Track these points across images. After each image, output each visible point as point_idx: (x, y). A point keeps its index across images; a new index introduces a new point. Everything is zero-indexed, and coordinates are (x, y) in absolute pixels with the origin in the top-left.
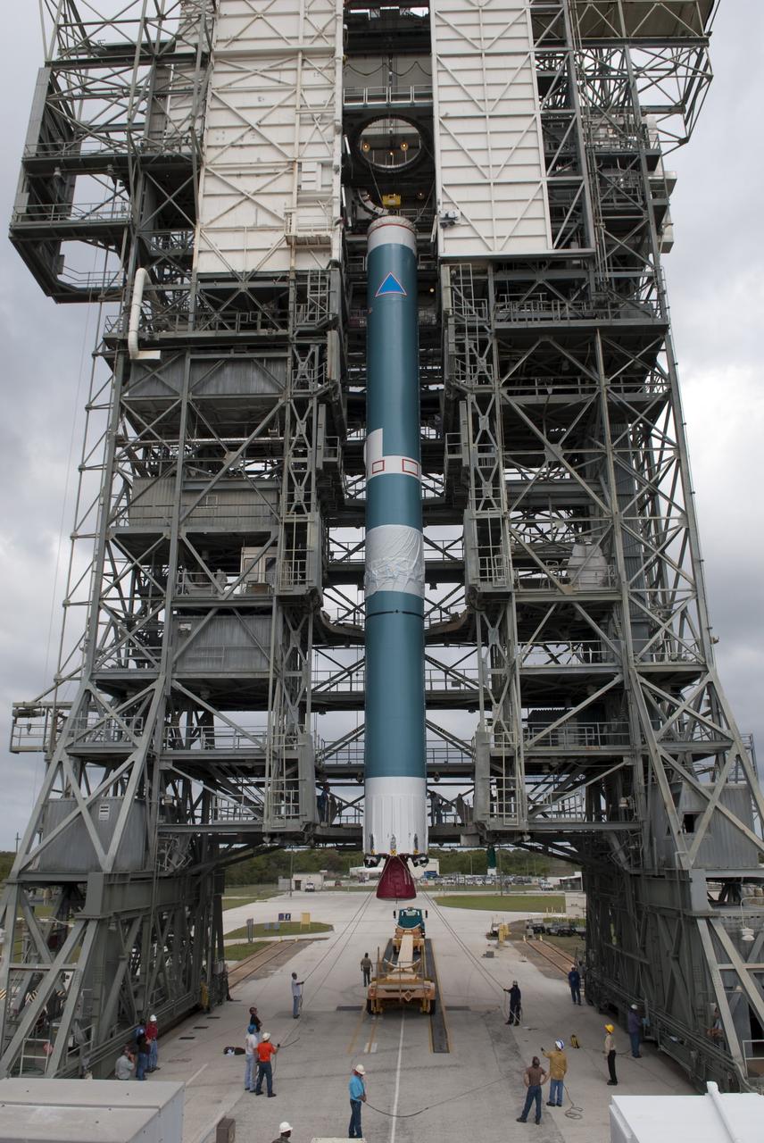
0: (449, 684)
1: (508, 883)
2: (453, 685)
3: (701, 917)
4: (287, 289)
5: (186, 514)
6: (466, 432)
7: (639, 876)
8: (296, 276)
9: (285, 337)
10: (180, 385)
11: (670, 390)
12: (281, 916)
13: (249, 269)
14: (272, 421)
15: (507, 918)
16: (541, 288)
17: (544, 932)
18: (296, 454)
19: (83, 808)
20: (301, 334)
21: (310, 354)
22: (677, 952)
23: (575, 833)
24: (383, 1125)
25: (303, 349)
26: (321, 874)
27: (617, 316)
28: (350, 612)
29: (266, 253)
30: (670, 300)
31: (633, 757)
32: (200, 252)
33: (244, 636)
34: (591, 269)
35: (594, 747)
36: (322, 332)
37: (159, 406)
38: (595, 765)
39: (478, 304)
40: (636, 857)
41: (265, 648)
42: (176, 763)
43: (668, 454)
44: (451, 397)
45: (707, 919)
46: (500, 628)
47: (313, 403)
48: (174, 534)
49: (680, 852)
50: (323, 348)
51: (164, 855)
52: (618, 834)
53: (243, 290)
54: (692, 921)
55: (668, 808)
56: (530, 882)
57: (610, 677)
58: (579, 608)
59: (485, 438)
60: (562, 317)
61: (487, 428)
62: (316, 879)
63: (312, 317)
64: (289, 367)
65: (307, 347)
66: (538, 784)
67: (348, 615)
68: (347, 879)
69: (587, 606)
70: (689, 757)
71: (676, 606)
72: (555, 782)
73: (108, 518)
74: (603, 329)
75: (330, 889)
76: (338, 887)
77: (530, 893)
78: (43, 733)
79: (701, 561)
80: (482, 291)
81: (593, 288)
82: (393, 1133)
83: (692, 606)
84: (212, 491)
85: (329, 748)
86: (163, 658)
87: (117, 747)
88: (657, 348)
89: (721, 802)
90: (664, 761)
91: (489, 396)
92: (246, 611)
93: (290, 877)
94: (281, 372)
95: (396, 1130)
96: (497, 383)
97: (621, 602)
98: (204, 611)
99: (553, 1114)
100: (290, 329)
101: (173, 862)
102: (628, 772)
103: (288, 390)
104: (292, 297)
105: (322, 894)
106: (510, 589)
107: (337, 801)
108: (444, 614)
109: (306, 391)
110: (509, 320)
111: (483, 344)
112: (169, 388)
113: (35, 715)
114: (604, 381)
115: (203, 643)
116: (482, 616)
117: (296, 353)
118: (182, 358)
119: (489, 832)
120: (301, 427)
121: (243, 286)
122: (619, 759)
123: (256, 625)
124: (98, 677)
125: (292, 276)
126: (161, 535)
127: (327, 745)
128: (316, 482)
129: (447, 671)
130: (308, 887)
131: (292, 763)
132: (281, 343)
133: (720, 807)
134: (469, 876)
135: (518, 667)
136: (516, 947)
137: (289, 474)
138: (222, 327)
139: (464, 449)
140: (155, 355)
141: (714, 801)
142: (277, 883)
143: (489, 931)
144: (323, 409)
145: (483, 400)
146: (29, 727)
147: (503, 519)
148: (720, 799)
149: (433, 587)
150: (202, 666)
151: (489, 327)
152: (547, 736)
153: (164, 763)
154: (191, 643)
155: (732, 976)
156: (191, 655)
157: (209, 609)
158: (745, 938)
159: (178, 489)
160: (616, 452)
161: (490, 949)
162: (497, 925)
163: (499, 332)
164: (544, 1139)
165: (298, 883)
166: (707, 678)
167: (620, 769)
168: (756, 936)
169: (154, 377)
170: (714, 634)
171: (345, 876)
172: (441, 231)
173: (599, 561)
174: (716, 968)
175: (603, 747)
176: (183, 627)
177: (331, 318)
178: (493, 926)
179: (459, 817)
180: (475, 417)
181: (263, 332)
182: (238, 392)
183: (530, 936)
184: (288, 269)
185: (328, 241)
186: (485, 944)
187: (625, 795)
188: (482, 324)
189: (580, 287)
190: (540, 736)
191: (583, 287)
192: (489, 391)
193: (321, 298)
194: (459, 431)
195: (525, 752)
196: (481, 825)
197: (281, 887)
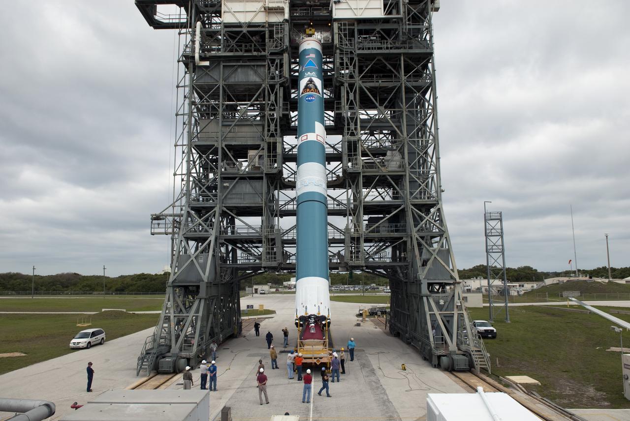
0: (335, 205)
1: (367, 290)
2: (337, 206)
3: (425, 296)
4: (265, 31)
5: (224, 136)
6: (344, 100)
7: (407, 282)
8: (269, 25)
9: (265, 56)
10: (219, 78)
11: (432, 82)
12: (248, 306)
13: (247, 21)
14: (260, 94)
15: (367, 307)
16: (379, 33)
17: (386, 314)
18: (271, 110)
19: (193, 258)
20: (272, 54)
21: (275, 63)
22: (418, 309)
23: (385, 266)
24: (306, 408)
25: (273, 61)
26: (269, 285)
27: (411, 48)
28: (292, 174)
29: (254, 13)
30: (434, 40)
31: (407, 237)
32: (224, 12)
33: (251, 188)
34: (401, 24)
35: (392, 233)
36: (281, 53)
37: (210, 87)
38: (393, 240)
39: (350, 40)
40: (406, 275)
41: (260, 194)
42: (225, 240)
43: (430, 111)
44: (338, 84)
45: (427, 297)
46: (356, 186)
47: (277, 86)
48: (220, 145)
49: (420, 273)
50: (281, 60)
51: (222, 275)
52: (400, 267)
53: (245, 32)
54: (421, 298)
55: (417, 258)
56: (378, 289)
57: (399, 206)
58: (388, 177)
59: (352, 103)
60: (387, 48)
61: (353, 99)
62: (266, 288)
63: (276, 47)
64: (267, 69)
65: (274, 60)
66: (371, 247)
67: (292, 175)
68: (281, 288)
69: (392, 177)
70: (429, 238)
71: (430, 176)
72: (378, 246)
73: (190, 138)
74: (404, 54)
75: (273, 293)
76: (277, 292)
77: (378, 294)
78: (164, 227)
79: (439, 158)
80: (352, 34)
81: (401, 34)
82: (311, 412)
83: (435, 176)
84: (235, 125)
85: (285, 232)
86: (218, 198)
87: (203, 234)
88: (428, 62)
89: (438, 255)
90: (417, 239)
91: (354, 83)
92: (251, 178)
93: (252, 287)
94: (263, 71)
95: (313, 411)
96: (357, 78)
97: (405, 175)
98: (234, 178)
99: (393, 402)
100: (267, 51)
101: (226, 278)
102: (405, 243)
103: (267, 80)
104: (267, 36)
105: (269, 295)
106: (360, 170)
107: (288, 253)
108: (334, 175)
109: (274, 81)
110: (363, 49)
111: (352, 59)
112: (214, 79)
113: (160, 219)
114: (403, 78)
115: (234, 192)
116: (349, 181)
117: (269, 62)
118: (219, 64)
119: (349, 266)
120: (273, 97)
121: (245, 30)
122: (402, 238)
123: (257, 184)
124: (191, 205)
125: (267, 26)
126: (214, 145)
127: (284, 231)
128: (280, 122)
129: (334, 199)
130: (261, 292)
131: (273, 240)
132: (263, 58)
133: (436, 257)
134: (346, 286)
135: (362, 202)
136: (372, 321)
137: (268, 119)
138: (237, 51)
139: (343, 108)
140: (207, 63)
141: (435, 255)
142: (245, 290)
143: (358, 313)
144: (282, 89)
145: (351, 86)
146: (159, 224)
147: (358, 140)
148: (437, 254)
149: (329, 164)
150: (234, 201)
151: (355, 51)
152: (374, 229)
153: (221, 240)
154: (229, 192)
155: (433, 316)
156: (229, 196)
157: (236, 177)
158: (440, 304)
159: (220, 125)
160: (407, 110)
161: (359, 322)
162: (362, 310)
163: (359, 55)
164: (389, 414)
165: (256, 290)
166: (438, 206)
167: (403, 241)
168: (445, 303)
169: (207, 73)
170: (442, 188)
171: (281, 286)
172: (334, 5)
173: (398, 157)
174: (428, 313)
175: (396, 233)
176: (225, 185)
177: (285, 48)
178: (360, 310)
179: (338, 260)
180: (348, 93)
181: (255, 53)
182: (245, 81)
183: (379, 316)
184: (265, 21)
185: (283, 9)
186: (356, 320)
187: (404, 252)
188: (351, 50)
189: (395, 33)
190: (371, 229)
191: (397, 33)
192: (354, 82)
193: (280, 37)
194: (341, 100)
195: (364, 235)
196: (347, 263)
197: (247, 292)
